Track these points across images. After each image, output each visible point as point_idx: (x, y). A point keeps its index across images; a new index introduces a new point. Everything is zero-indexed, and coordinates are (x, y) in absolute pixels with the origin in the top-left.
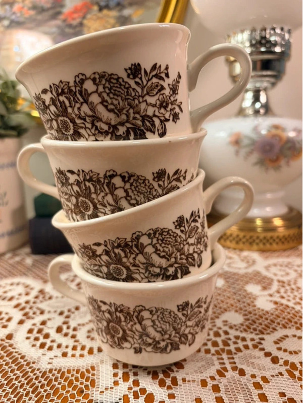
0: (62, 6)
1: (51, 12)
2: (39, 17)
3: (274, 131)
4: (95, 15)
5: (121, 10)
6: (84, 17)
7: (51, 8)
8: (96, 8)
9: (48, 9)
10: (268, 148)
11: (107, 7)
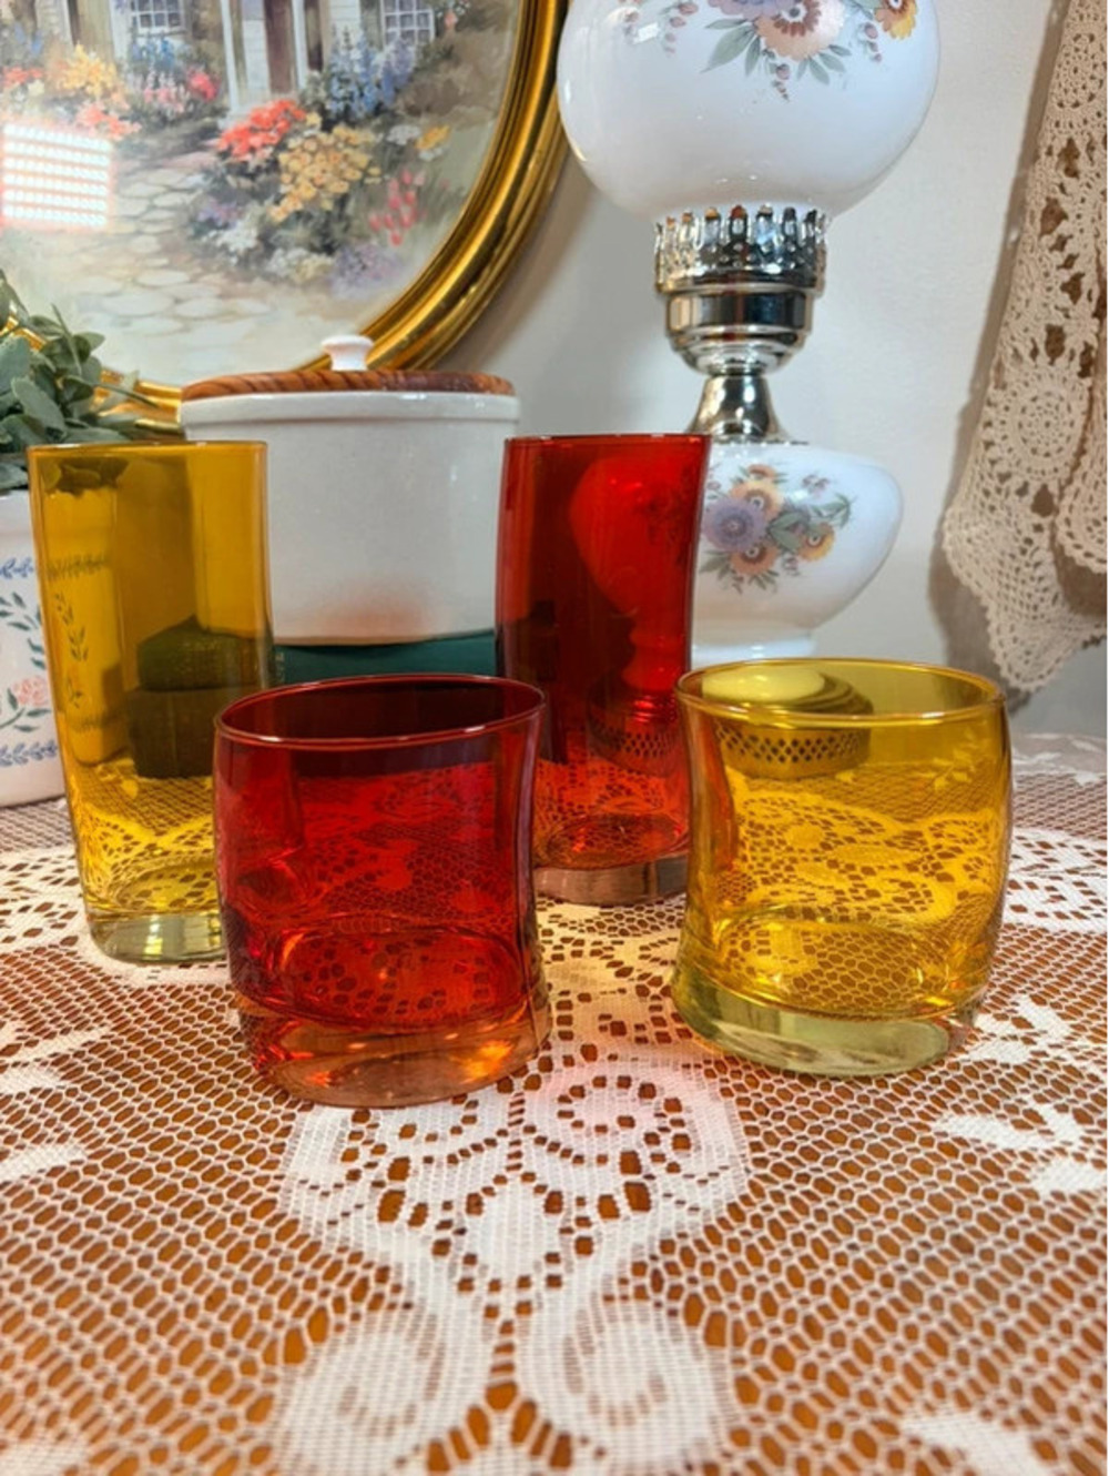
0: (219, 112)
1: (187, 128)
2: (152, 142)
3: (753, 483)
4: (313, 137)
5: (386, 127)
6: (281, 146)
7: (188, 116)
8: (315, 119)
9: (177, 121)
10: (736, 525)
11: (346, 117)
